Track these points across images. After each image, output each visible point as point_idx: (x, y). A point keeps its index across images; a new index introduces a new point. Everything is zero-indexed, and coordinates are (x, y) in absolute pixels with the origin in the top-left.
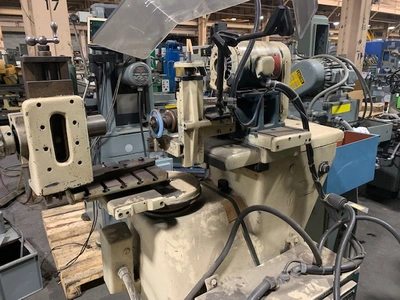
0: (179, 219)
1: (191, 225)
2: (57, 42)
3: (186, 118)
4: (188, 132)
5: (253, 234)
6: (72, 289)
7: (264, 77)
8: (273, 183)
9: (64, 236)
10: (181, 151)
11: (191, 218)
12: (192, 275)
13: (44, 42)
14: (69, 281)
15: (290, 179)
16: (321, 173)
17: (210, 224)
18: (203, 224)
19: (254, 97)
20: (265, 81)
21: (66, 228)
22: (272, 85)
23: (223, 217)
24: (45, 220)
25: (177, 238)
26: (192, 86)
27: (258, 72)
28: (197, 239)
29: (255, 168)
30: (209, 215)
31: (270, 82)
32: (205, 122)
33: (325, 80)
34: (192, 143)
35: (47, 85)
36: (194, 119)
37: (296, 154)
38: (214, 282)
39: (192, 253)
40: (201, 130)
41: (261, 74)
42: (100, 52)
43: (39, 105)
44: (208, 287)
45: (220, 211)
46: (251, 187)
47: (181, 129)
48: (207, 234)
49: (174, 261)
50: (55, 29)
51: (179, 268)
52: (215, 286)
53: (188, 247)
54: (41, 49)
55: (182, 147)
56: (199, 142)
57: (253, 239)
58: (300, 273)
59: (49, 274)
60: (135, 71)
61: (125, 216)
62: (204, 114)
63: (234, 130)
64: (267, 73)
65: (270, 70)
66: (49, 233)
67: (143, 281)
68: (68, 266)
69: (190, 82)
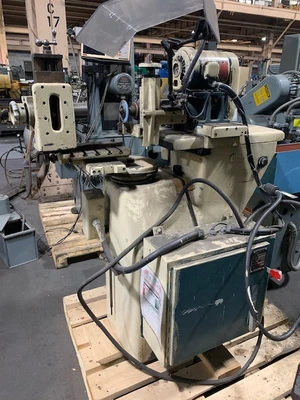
0: (138, 187)
1: (146, 192)
2: (56, 44)
3: (146, 107)
4: (147, 117)
5: (196, 205)
6: (61, 260)
7: (211, 79)
8: (214, 166)
9: (56, 223)
10: (141, 133)
11: (148, 187)
12: (144, 224)
13: (47, 44)
14: (59, 253)
15: (230, 166)
16: (260, 166)
17: (161, 193)
18: (156, 192)
19: (202, 95)
20: (212, 83)
21: (58, 217)
22: (216, 86)
23: (172, 190)
24: (41, 211)
25: (135, 198)
26: (151, 82)
27: (205, 75)
28: (150, 201)
29: (198, 152)
30: (161, 187)
31: (215, 83)
32: (161, 112)
33: (290, 94)
34: (150, 127)
35: (48, 74)
36: (151, 108)
37: (235, 144)
38: (159, 230)
39: (146, 210)
40: (157, 118)
41: (207, 76)
42: (91, 64)
43: (42, 87)
44: (154, 233)
45: (170, 185)
46: (196, 169)
47: (142, 116)
48: (158, 199)
49: (132, 213)
50: (54, 34)
51: (135, 219)
52: (160, 233)
53: (143, 205)
54: (44, 48)
55: (141, 130)
56: (155, 127)
57: (195, 209)
58: (226, 232)
59: (43, 250)
60: (119, 81)
61: (97, 174)
62: (160, 105)
63: (185, 122)
64: (212, 75)
65: (216, 73)
66: (44, 220)
67: (112, 234)
68: (58, 244)
69: (150, 79)
